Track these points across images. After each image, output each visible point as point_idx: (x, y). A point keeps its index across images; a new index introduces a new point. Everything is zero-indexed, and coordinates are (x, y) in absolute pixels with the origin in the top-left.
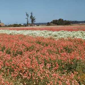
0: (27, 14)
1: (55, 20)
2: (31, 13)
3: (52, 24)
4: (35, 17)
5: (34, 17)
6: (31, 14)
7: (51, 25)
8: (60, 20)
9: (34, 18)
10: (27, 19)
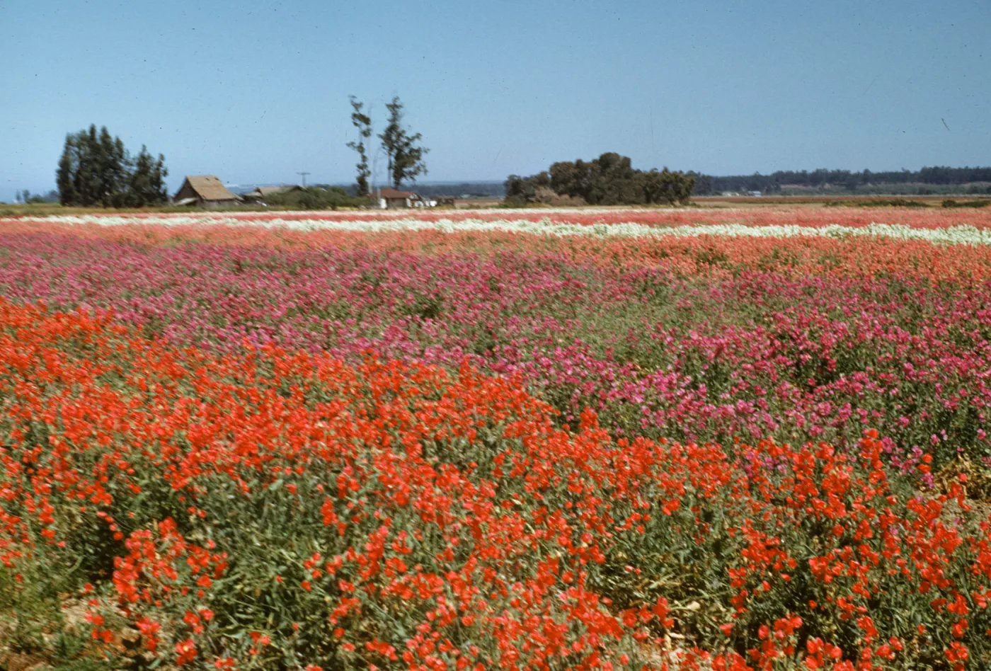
0: (363, 111)
1: (567, 166)
2: (394, 107)
3: (547, 192)
4: (418, 136)
5: (409, 134)
6: (389, 114)
7: (539, 202)
8: (606, 161)
9: (415, 145)
10: (361, 149)
